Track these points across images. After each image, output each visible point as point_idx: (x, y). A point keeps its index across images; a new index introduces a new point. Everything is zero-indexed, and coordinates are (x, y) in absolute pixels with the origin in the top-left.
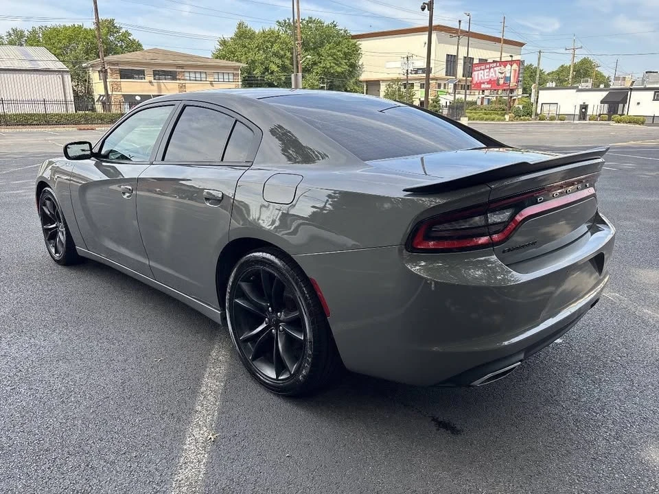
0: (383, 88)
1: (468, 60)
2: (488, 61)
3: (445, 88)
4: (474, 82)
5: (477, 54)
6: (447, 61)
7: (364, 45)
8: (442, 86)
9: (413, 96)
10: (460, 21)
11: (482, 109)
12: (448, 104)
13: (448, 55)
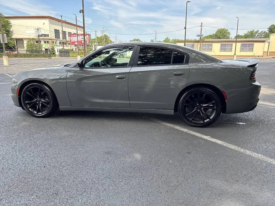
0: (25, 42)
1: (64, 33)
2: (72, 33)
3: (55, 44)
4: (72, 42)
5: (67, 30)
6: (55, 32)
7: (12, 22)
8: (54, 42)
9: (41, 46)
10: (61, 16)
11: (76, 53)
12: (58, 50)
13: (55, 30)
